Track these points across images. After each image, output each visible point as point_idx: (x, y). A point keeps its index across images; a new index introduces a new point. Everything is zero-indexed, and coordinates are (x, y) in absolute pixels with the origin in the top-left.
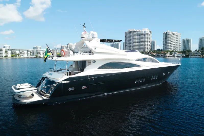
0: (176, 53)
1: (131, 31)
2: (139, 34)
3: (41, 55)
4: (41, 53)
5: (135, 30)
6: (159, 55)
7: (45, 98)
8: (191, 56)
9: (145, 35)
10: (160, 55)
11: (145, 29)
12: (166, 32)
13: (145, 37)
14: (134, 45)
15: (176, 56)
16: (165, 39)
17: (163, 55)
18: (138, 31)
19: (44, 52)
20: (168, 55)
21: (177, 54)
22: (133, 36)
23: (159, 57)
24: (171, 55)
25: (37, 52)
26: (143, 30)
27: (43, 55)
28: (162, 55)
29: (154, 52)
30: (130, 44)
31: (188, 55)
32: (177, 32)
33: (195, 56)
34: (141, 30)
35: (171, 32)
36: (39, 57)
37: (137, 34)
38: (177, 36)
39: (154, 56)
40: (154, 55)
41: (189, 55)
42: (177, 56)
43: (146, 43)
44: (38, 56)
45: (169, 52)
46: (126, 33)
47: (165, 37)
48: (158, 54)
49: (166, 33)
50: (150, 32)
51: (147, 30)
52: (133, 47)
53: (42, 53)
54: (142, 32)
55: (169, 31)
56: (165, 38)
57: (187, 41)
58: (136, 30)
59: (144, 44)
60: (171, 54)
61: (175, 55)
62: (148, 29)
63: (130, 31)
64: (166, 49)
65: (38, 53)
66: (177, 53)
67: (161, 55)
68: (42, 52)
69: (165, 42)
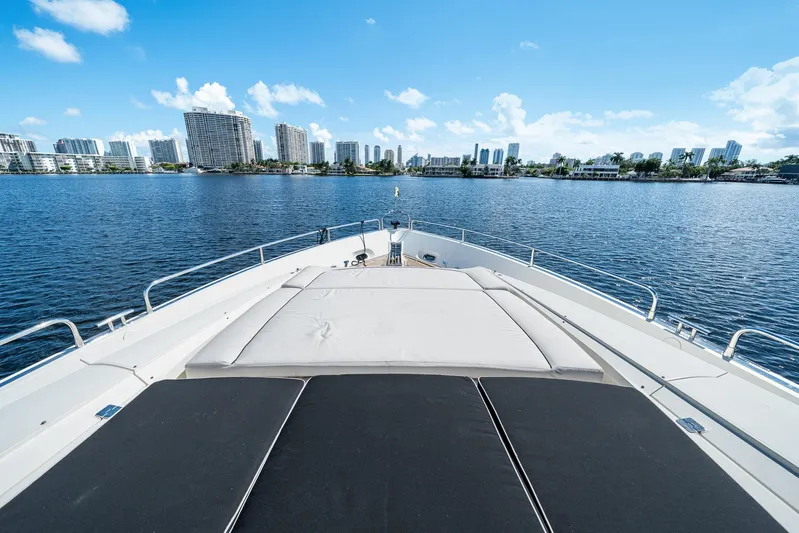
0: (304, 168)
6: (274, 169)
8: (331, 174)
9: (236, 126)
11: (235, 113)
12: (281, 125)
13: (237, 130)
15: (306, 174)
17: (280, 171)
20: (291, 170)
23: (273, 174)
24: (296, 171)
29: (261, 166)
31: (325, 172)
32: (300, 127)
33: (338, 173)
38: (300, 134)
39: (264, 171)
43: (242, 143)
45: (291, 166)
46: (187, 115)
48: (271, 168)
49: (279, 125)
50: (246, 120)
51: (238, 114)
54: (228, 117)
55: (285, 123)
57: (318, 146)
59: (239, 146)
61: (302, 171)
62: (241, 113)
64: (285, 158)
66: (306, 167)
67: (278, 171)
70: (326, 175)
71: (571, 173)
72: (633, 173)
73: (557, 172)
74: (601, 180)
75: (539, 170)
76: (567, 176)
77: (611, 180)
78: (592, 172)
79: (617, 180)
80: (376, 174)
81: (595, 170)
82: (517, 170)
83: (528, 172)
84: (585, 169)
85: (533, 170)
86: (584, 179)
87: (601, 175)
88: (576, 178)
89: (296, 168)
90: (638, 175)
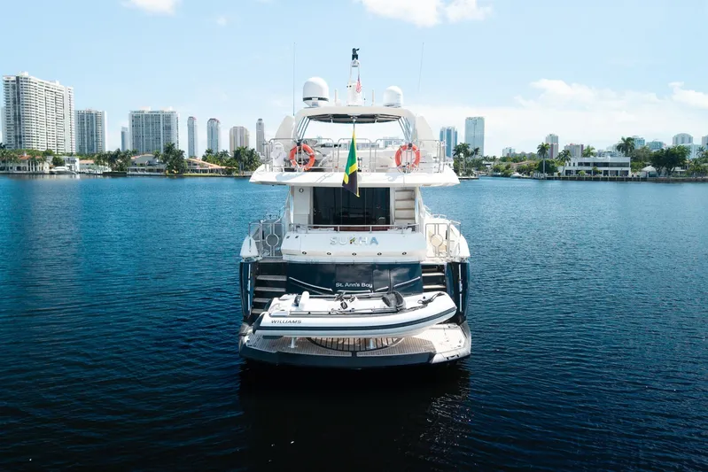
0: (74, 162)
6: (10, 165)
8: (135, 173)
10: (15, 165)
12: (18, 78)
16: (15, 103)
17: (25, 169)
21: (77, 164)
23: (7, 174)
24: (60, 169)
28: (22, 165)
31: (120, 169)
32: (57, 83)
33: (148, 173)
35: (33, 79)
38: (57, 97)
41: (126, 170)
42: (78, 170)
45: (48, 157)
49: (14, 78)
55: (26, 75)
56: (11, 100)
57: (92, 118)
61: (70, 167)
66: (77, 159)
67: (19, 168)
69: (12, 114)
70: (124, 175)
71: (561, 169)
72: (650, 169)
73: (540, 169)
74: (605, 180)
75: (515, 165)
76: (556, 174)
77: (621, 180)
78: (590, 168)
79: (630, 179)
80: (228, 173)
81: (596, 164)
82: (479, 165)
83: (497, 170)
84: (580, 164)
85: (504, 165)
86: (580, 179)
87: (606, 172)
88: (569, 177)
89: (57, 162)
90: (659, 172)
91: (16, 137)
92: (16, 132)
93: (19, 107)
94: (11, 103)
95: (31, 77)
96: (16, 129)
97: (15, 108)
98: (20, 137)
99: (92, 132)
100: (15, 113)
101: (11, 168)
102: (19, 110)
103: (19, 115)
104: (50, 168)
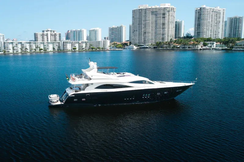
0: (213, 44)
1: (142, 8)
2: (155, 12)
3: (10, 50)
4: (10, 47)
5: (148, 6)
6: (186, 46)
7: (62, 103)
8: (236, 49)
9: (164, 14)
10: (188, 46)
11: (165, 5)
12: (201, 8)
13: (164, 17)
14: (147, 30)
15: (213, 49)
16: (198, 19)
18: (153, 8)
19: (14, 46)
20: (200, 47)
21: (215, 45)
22: (145, 16)
23: (185, 50)
24: (204, 47)
25: (4, 46)
26: (161, 7)
27: (12, 50)
28: (190, 46)
29: (177, 43)
30: (140, 28)
31: (230, 47)
32: (218, 7)
33: (242, 49)
34: (158, 7)
35: (207, 8)
36: (7, 53)
37: (152, 12)
38: (217, 13)
39: (178, 48)
40: (178, 46)
41: (233, 48)
42: (215, 47)
43: (166, 26)
44: (6, 51)
45: (201, 43)
46: (134, 11)
47: (197, 15)
48: (184, 45)
49: (199, 9)
50: (172, 9)
51: (167, 5)
52: (145, 33)
53: (12, 47)
54: (160, 9)
55: (204, 6)
56: (197, 18)
57: (237, 20)
58: (150, 7)
59: (164, 28)
60: (205, 45)
61: (211, 46)
62: (170, 4)
63: (140, 8)
64: (199, 35)
65: (6, 47)
66: (215, 43)
67: (189, 48)
68: (12, 45)
69: (197, 24)
70: (230, 50)
91: (197, 33)
92: (198, 31)
93: (200, 20)
94: (197, 19)
95: (206, 7)
96: (198, 30)
97: (198, 21)
98: (199, 33)
99: (236, 27)
100: (198, 23)
101: (186, 47)
102: (200, 21)
103: (200, 24)
104: (202, 47)
